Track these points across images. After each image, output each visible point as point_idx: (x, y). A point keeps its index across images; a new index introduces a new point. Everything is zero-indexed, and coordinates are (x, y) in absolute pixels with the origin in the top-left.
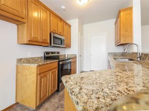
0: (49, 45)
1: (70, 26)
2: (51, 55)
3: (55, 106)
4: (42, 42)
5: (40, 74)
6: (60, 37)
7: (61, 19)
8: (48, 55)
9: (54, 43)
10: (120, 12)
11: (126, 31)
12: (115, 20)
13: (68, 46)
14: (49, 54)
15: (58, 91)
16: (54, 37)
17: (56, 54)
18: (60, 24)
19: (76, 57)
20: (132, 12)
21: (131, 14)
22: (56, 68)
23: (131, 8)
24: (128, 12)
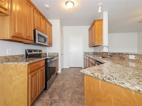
0: (33, 42)
1: (51, 25)
2: (33, 53)
3: (48, 104)
4: (26, 39)
5: (31, 72)
6: (44, 35)
7: (44, 17)
8: (31, 53)
9: (39, 41)
10: (95, 22)
11: (99, 36)
12: (90, 26)
13: (50, 45)
14: (32, 51)
15: (46, 89)
16: (39, 35)
17: (38, 52)
18: (43, 22)
19: (58, 56)
20: (102, 23)
21: (102, 25)
22: (43, 66)
23: (102, 20)
24: (100, 22)
